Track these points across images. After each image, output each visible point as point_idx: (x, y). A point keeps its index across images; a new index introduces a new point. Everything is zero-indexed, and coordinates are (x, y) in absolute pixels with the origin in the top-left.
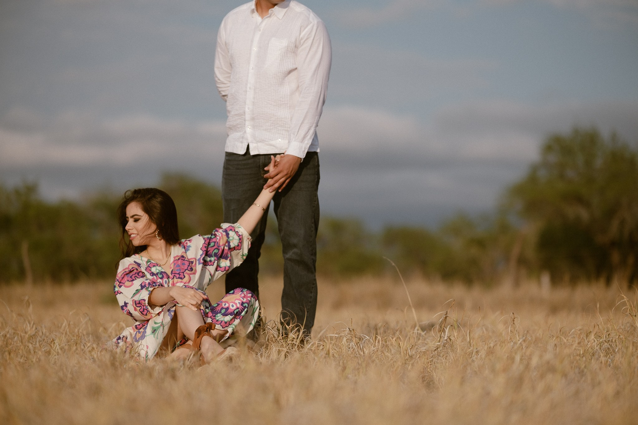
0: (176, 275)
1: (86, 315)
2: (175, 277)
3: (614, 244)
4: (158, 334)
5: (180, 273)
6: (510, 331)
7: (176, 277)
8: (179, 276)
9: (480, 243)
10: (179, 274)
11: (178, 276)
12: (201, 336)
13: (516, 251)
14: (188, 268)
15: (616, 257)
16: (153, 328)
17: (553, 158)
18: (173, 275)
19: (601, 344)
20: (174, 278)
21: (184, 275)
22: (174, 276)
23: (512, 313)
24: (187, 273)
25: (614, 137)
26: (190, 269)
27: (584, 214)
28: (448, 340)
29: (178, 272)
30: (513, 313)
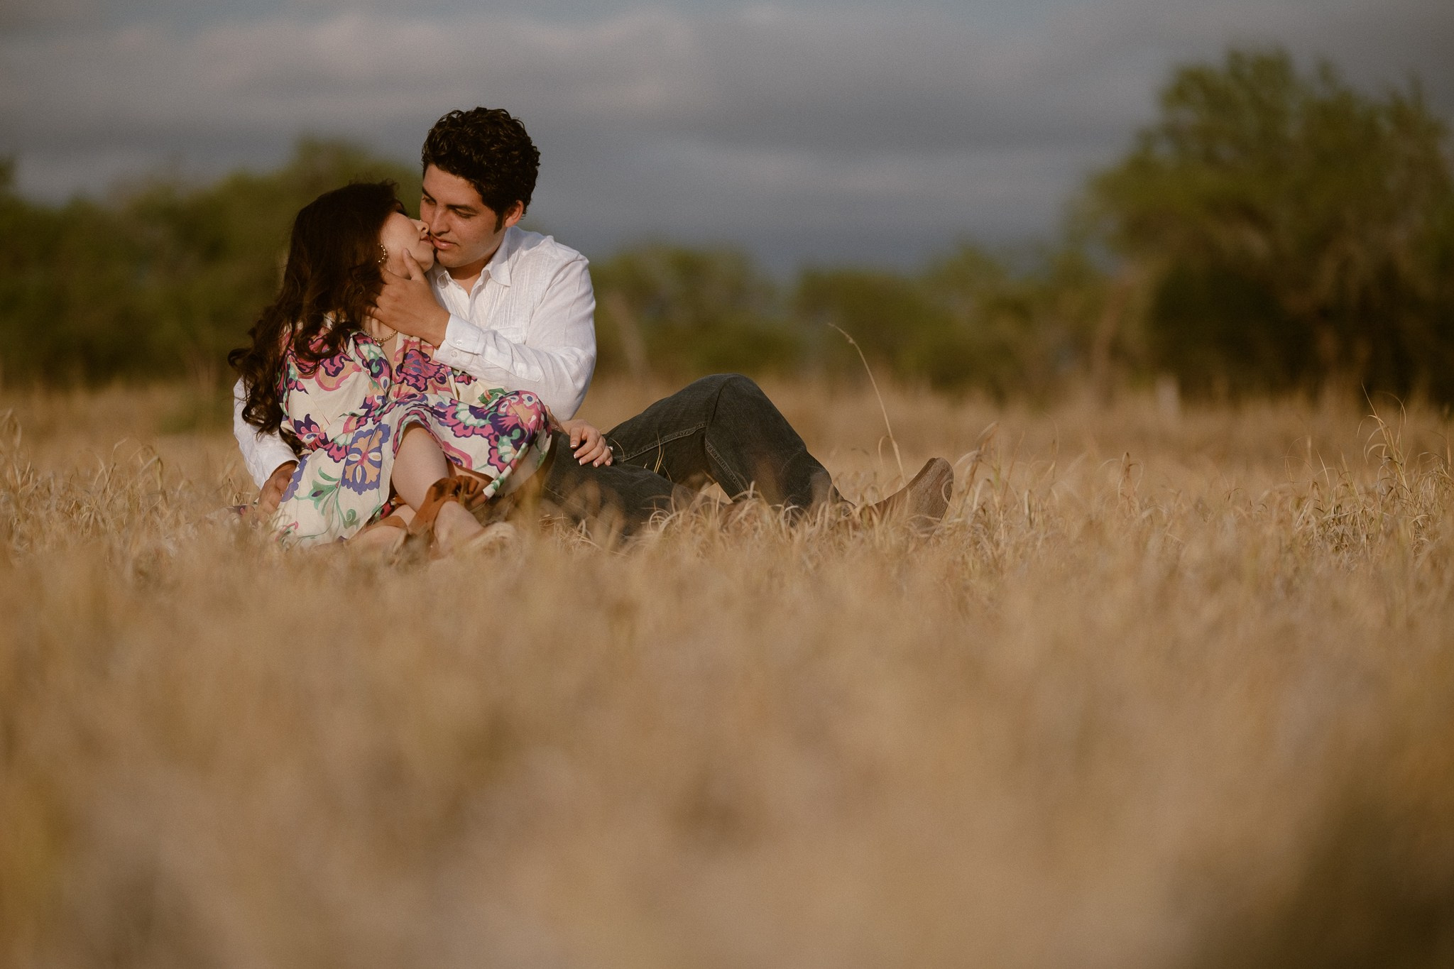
0: (408, 378)
1: (150, 451)
2: (405, 381)
3: (1325, 314)
4: (326, 503)
5: (420, 378)
6: (1121, 494)
7: (408, 381)
8: (417, 381)
9: (1020, 309)
10: (416, 378)
11: (412, 381)
12: (441, 500)
13: (1105, 328)
14: (435, 375)
15: (1328, 344)
16: (316, 485)
17: (1189, 117)
18: (403, 375)
19: (1324, 525)
20: (402, 382)
21: (425, 384)
22: (405, 378)
23: (1125, 454)
24: (432, 383)
25: (1326, 71)
26: (440, 378)
27: (1256, 243)
28: (981, 513)
29: (415, 374)
30: (1128, 454)
